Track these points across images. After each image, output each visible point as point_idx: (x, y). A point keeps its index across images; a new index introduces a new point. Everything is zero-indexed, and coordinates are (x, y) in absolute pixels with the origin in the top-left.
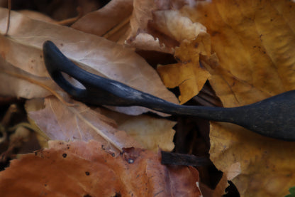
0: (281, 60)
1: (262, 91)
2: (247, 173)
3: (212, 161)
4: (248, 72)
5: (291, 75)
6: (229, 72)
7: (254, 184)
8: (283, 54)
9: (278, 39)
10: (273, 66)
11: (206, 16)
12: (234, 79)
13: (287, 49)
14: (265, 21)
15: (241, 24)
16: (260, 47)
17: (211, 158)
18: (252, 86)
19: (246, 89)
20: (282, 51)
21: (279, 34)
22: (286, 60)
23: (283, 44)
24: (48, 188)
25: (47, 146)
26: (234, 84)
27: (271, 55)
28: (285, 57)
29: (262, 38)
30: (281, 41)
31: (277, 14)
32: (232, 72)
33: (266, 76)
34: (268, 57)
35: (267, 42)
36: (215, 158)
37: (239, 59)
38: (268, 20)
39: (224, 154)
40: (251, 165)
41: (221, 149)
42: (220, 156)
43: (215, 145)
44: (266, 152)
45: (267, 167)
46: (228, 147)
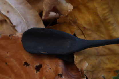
0: (105, 19)
1: (96, 34)
2: (91, 70)
3: (76, 64)
4: (90, 24)
9: (104, 9)
10: (102, 22)
12: (84, 28)
13: (107, 14)
14: (98, 1)
16: (96, 13)
17: (75, 63)
18: (92, 31)
19: (89, 32)
21: (104, 7)
22: (107, 19)
23: (106, 11)
24: (8, 55)
25: (16, 35)
26: (84, 30)
28: (107, 17)
29: (97, 8)
32: (83, 24)
33: (98, 27)
34: (99, 17)
35: (99, 11)
36: (77, 64)
37: (86, 19)
39: (81, 61)
40: (93, 67)
41: (80, 59)
42: (79, 62)
43: (76, 57)
44: (99, 61)
45: (100, 68)
46: (82, 58)
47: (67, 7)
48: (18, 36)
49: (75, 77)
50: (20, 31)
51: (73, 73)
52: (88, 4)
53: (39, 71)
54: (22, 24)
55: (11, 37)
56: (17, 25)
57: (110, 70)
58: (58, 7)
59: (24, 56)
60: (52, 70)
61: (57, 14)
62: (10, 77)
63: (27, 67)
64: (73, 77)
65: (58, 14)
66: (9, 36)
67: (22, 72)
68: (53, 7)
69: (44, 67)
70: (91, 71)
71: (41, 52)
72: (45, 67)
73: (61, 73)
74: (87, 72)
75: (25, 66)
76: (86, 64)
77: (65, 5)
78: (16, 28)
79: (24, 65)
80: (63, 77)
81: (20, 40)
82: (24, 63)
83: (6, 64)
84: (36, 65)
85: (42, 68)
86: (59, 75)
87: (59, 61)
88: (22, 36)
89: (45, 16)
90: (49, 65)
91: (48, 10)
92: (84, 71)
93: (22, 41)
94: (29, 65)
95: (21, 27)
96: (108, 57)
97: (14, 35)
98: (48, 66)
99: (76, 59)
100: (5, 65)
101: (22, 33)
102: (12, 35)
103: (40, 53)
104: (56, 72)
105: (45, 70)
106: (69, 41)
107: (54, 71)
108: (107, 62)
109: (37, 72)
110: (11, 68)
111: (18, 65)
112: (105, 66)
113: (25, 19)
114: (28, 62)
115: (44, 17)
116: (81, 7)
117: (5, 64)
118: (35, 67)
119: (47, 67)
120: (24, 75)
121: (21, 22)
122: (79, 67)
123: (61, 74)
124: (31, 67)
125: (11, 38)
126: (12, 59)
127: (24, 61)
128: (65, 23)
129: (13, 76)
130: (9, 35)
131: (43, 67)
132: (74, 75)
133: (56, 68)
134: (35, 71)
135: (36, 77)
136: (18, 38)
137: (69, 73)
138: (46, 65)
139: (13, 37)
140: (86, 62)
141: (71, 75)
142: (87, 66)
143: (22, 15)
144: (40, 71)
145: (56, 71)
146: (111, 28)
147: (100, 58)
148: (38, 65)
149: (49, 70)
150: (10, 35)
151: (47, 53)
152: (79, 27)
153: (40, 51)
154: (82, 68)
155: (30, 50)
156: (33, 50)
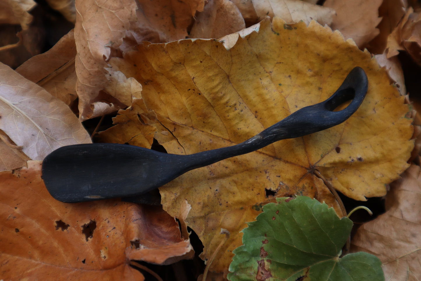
0: (216, 99)
1: (203, 131)
2: (202, 214)
3: (166, 210)
4: (186, 114)
5: (227, 112)
6: (168, 118)
7: (211, 224)
8: (217, 93)
9: (210, 79)
10: (210, 105)
11: (135, 65)
12: (174, 124)
13: (220, 87)
14: (194, 64)
15: (172, 70)
16: (194, 90)
17: (164, 209)
18: (193, 127)
19: (187, 132)
20: (216, 90)
21: (210, 74)
22: (221, 98)
23: (216, 83)
24: (17, 211)
25: (27, 166)
26: (175, 129)
27: (206, 96)
28: (220, 95)
29: (195, 80)
30: (213, 80)
31: (206, 55)
32: (171, 118)
33: (204, 116)
34: (204, 98)
35: (200, 83)
36: (168, 208)
37: (176, 104)
38: (198, 63)
39: (176, 201)
40: (205, 206)
41: (173, 197)
42: (173, 204)
43: (165, 195)
44: (217, 190)
45: (221, 205)
46: (179, 194)
47: (130, 87)
48: (31, 169)
49: (168, 236)
50: (36, 155)
51: (164, 229)
52: (174, 74)
53: (92, 236)
54: (37, 138)
55: (16, 174)
56: (27, 145)
57: (242, 206)
58: (109, 90)
59: (53, 209)
60: (118, 232)
61: (111, 105)
62: (31, 257)
63: (65, 231)
64: (165, 238)
65: (113, 105)
66: (13, 173)
67: (56, 244)
68: (97, 92)
69: (101, 226)
70: (201, 217)
71: (88, 197)
72: (103, 227)
73: (137, 239)
74: (194, 220)
75: (60, 229)
76: (187, 207)
77: (125, 84)
78: (25, 151)
79: (57, 227)
80: (142, 247)
81: (39, 177)
82: (55, 224)
83: (17, 230)
84: (83, 224)
85: (97, 229)
86: (132, 243)
87: (130, 208)
88: (41, 166)
89: (83, 115)
90: (111, 220)
91: (88, 100)
92: (185, 223)
93: (42, 177)
94: (68, 226)
95: (37, 145)
96: (234, 178)
97: (24, 168)
98: (108, 222)
99: (165, 198)
100: (15, 233)
101: (41, 161)
102: (19, 169)
103: (88, 199)
104: (127, 236)
105: (104, 233)
106: (144, 164)
107: (123, 234)
108: (235, 189)
109: (87, 240)
110: (30, 239)
111: (43, 230)
112: (231, 199)
113: (41, 126)
114: (65, 220)
115: (82, 117)
116: (161, 80)
117: (13, 232)
118: (82, 229)
119: (107, 224)
120: (61, 250)
121: (33, 135)
122: (173, 214)
123: (136, 241)
124: (73, 229)
125: (17, 176)
126: (28, 220)
127: (56, 220)
128: (130, 121)
129: (36, 254)
130: (11, 171)
131: (99, 227)
132: (167, 233)
133: (127, 226)
134: (84, 237)
135: (88, 250)
136: (34, 174)
137: (156, 230)
138: (103, 222)
139: (22, 173)
140: (187, 202)
141: (160, 233)
142: (191, 209)
143: (32, 119)
144: (94, 235)
145: (127, 233)
146: (232, 114)
147: (218, 182)
148: (87, 222)
149: (112, 232)
150: (13, 171)
151: (102, 197)
152: (163, 124)
153: (85, 196)
154: (180, 215)
155: (65, 195)
156: (70, 194)
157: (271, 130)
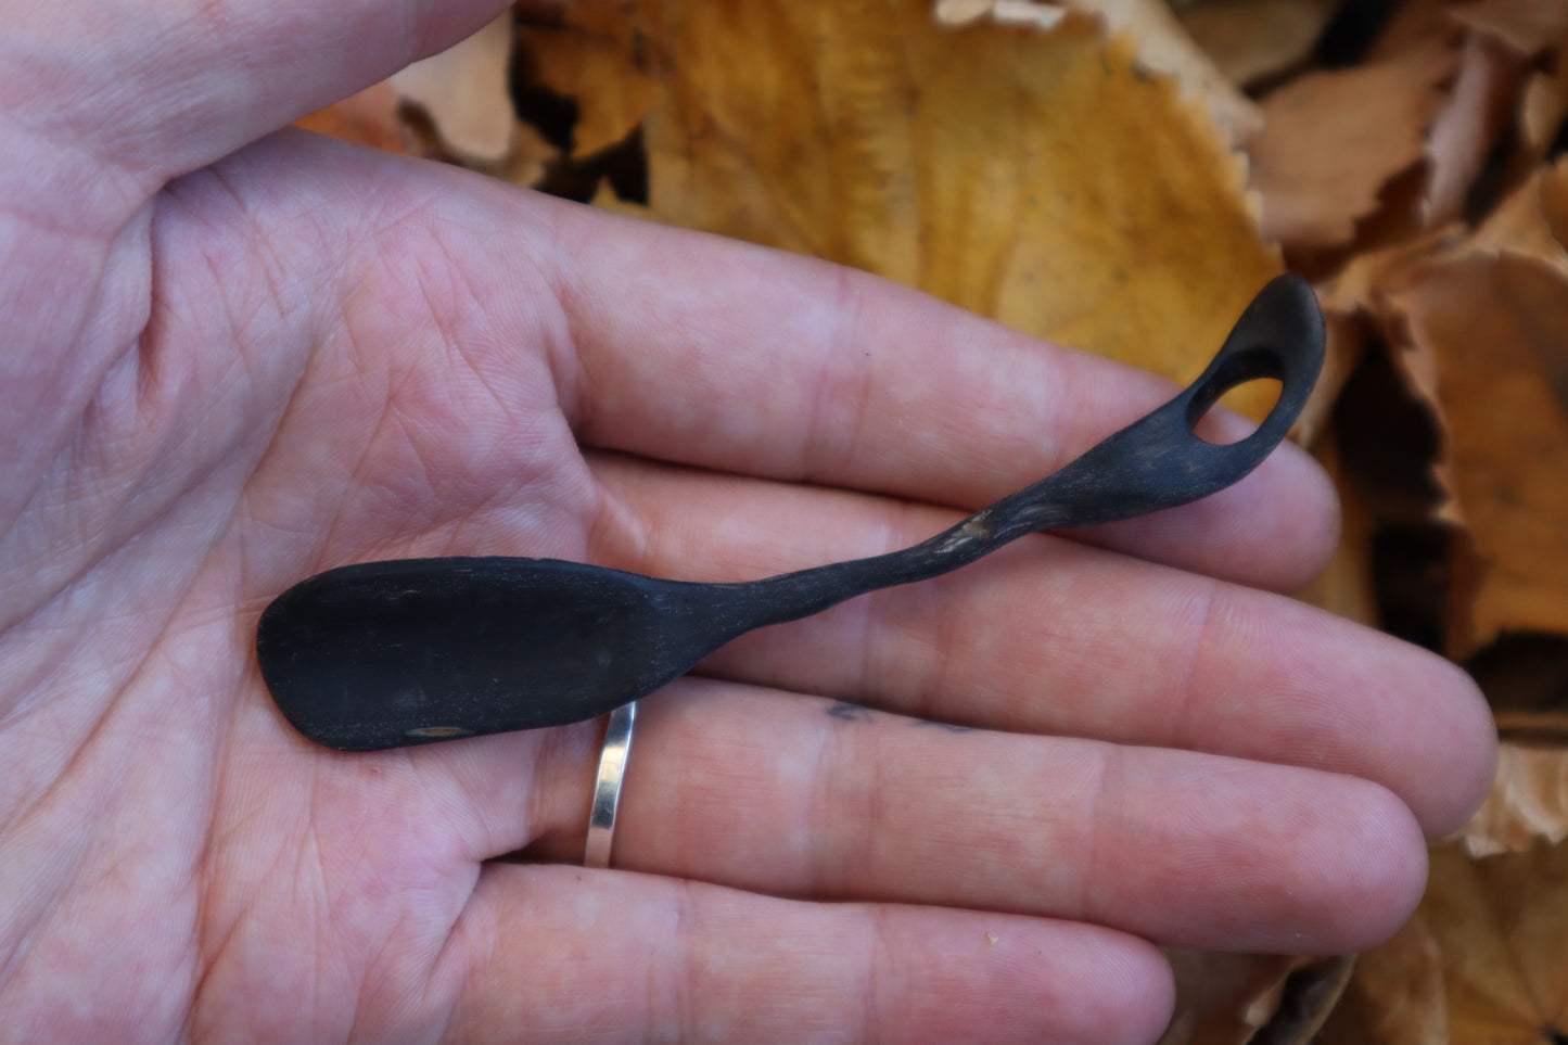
71: (421, 733)
103: (418, 738)
153: (410, 729)
155: (341, 727)
156: (359, 725)
157: (1020, 510)
